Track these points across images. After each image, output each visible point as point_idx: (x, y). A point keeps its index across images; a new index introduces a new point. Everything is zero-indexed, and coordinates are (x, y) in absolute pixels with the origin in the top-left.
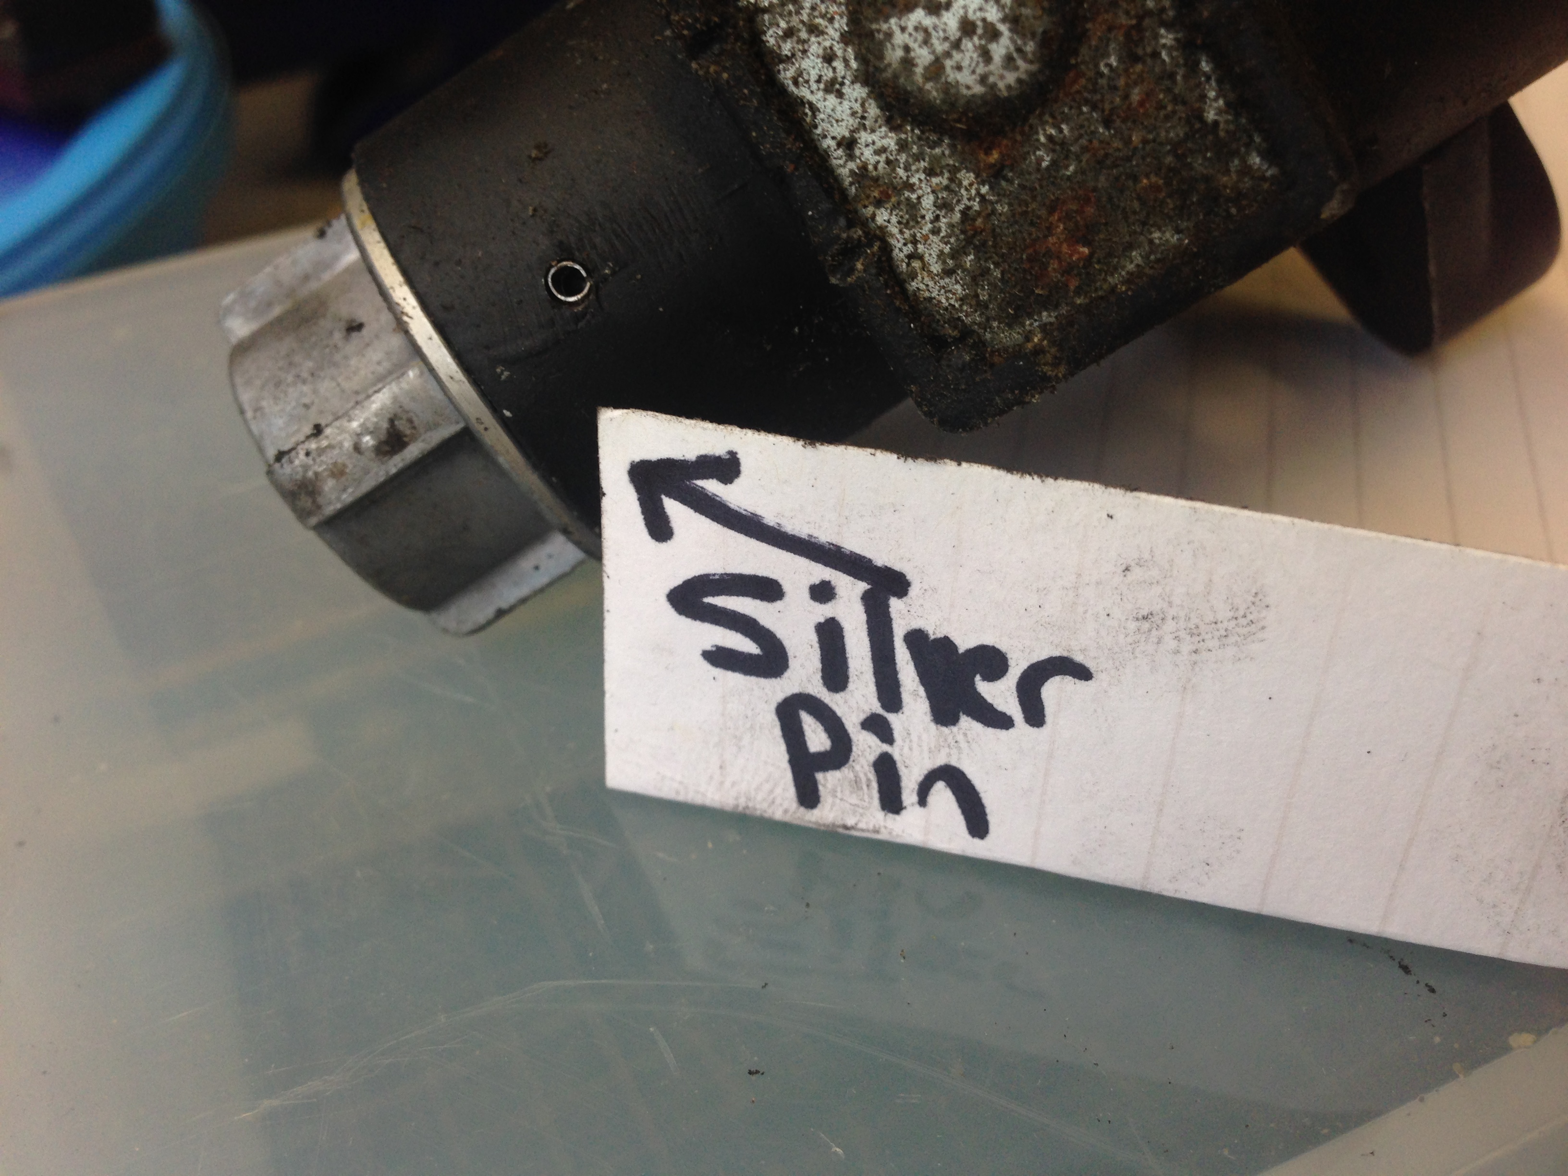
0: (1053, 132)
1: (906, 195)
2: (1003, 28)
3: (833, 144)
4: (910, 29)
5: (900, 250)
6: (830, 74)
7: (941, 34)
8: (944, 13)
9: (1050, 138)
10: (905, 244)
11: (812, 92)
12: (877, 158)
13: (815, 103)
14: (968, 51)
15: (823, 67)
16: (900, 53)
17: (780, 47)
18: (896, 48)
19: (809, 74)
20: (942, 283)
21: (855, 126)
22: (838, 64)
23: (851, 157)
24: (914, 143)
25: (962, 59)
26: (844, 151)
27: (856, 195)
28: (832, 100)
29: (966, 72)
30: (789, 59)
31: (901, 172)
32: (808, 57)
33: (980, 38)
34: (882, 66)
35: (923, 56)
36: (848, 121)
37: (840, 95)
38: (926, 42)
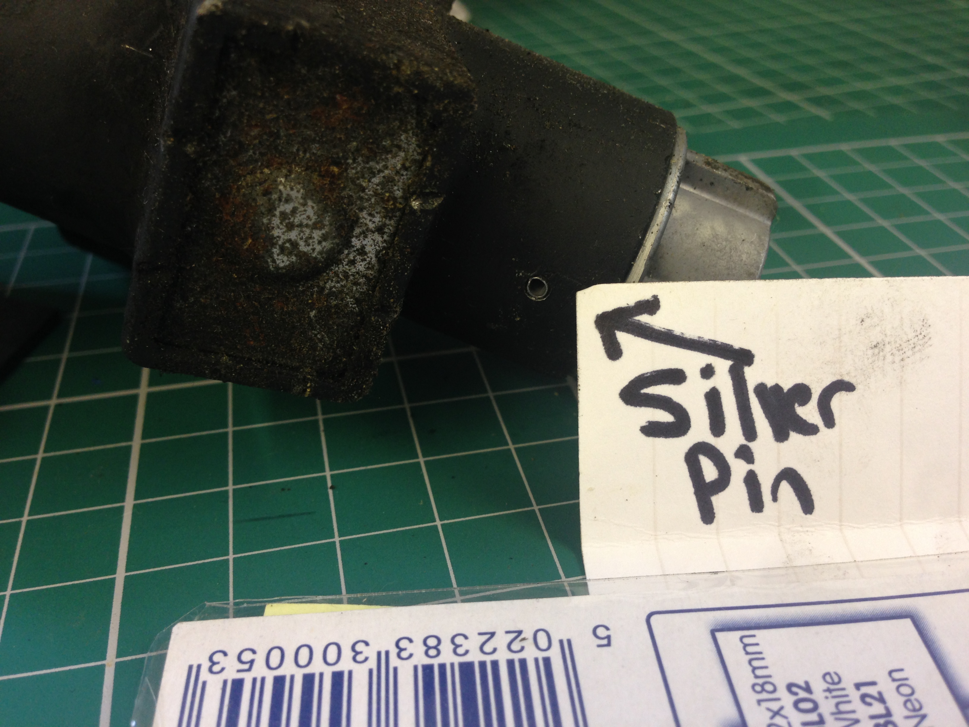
0: (301, 153)
1: (381, 191)
2: (277, 213)
3: (385, 237)
4: (311, 247)
5: (406, 176)
6: (358, 257)
7: (302, 234)
8: (293, 239)
9: (305, 152)
10: (402, 175)
11: (371, 259)
12: (376, 215)
13: (375, 255)
14: (299, 219)
15: (358, 262)
16: (324, 244)
17: (364, 283)
18: (323, 246)
19: (365, 265)
20: (406, 146)
21: (370, 232)
22: (351, 257)
23: (385, 225)
24: (356, 205)
25: (304, 219)
26: (384, 229)
27: (399, 211)
28: (368, 249)
29: (308, 213)
30: (364, 276)
31: (373, 200)
32: (359, 270)
33: (290, 219)
34: (335, 245)
35: (317, 234)
36: (370, 237)
37: (363, 247)
38: (310, 237)
